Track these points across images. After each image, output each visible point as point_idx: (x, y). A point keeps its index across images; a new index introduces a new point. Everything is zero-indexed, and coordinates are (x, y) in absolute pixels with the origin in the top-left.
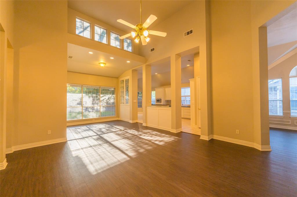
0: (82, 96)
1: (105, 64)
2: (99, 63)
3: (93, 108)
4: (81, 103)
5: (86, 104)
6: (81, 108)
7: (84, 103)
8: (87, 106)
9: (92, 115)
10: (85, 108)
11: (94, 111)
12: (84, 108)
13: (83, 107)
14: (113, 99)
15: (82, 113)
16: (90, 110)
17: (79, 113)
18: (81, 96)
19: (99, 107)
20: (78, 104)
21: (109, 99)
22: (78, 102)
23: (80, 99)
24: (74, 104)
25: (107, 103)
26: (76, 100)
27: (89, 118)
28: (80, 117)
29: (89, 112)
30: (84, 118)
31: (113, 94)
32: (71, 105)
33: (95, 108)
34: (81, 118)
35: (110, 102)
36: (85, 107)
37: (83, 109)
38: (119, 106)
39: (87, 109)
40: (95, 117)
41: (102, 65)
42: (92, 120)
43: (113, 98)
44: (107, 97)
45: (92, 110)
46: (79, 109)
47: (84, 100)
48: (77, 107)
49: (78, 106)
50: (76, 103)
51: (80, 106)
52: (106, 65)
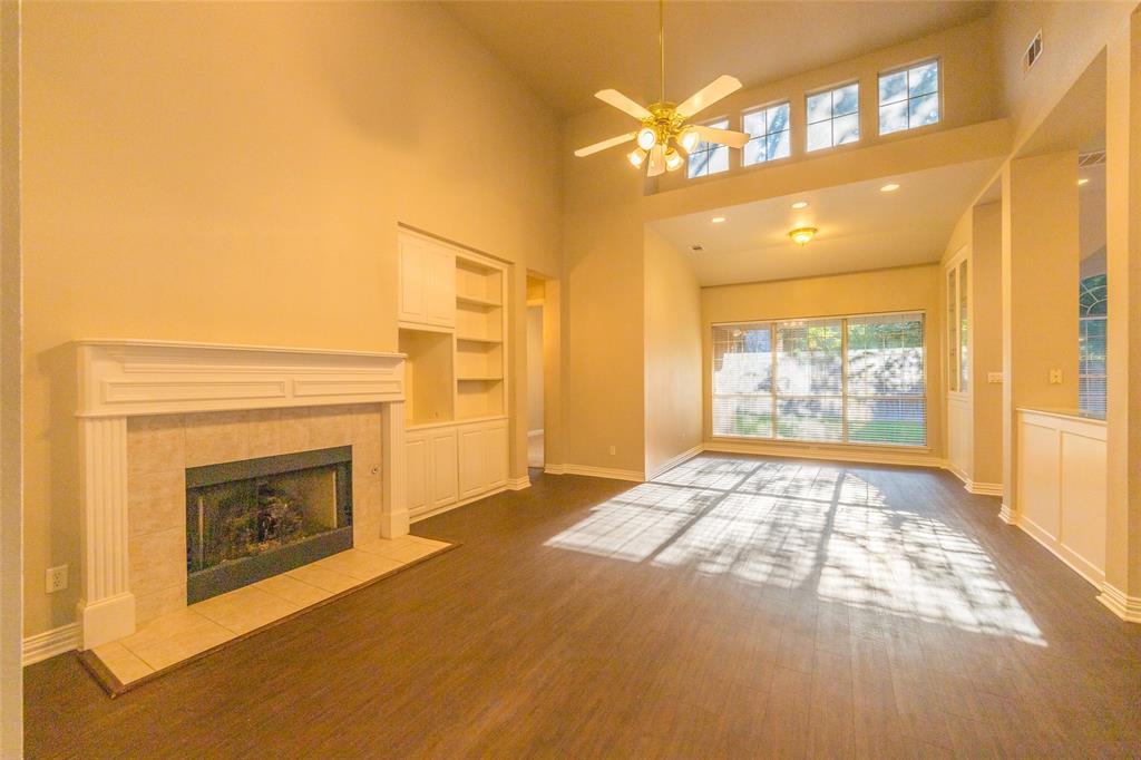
0: (774, 358)
1: (815, 230)
2: (791, 234)
3: (813, 405)
4: (769, 386)
5: (788, 387)
6: (770, 399)
7: (781, 385)
8: (789, 393)
9: (810, 429)
10: (785, 403)
11: (819, 415)
12: (779, 402)
13: (775, 397)
14: (914, 369)
15: (774, 418)
16: (802, 410)
17: (763, 418)
18: (770, 362)
19: (838, 403)
20: (762, 387)
21: (888, 366)
22: (761, 379)
23: (765, 370)
24: (750, 386)
25: (881, 386)
26: (755, 375)
27: (797, 439)
28: (765, 431)
29: (800, 416)
30: (780, 437)
31: (913, 341)
32: (740, 389)
33: (825, 403)
34: (770, 435)
35: (897, 381)
36: (782, 398)
37: (775, 406)
38: (946, 399)
39: (790, 406)
40: (823, 440)
41: (802, 238)
42: (808, 447)
43: (915, 361)
44: (877, 359)
45: (807, 412)
46: (764, 404)
47: (781, 373)
48: (757, 396)
49: (762, 393)
50: (756, 384)
51: (768, 394)
52: (817, 234)
